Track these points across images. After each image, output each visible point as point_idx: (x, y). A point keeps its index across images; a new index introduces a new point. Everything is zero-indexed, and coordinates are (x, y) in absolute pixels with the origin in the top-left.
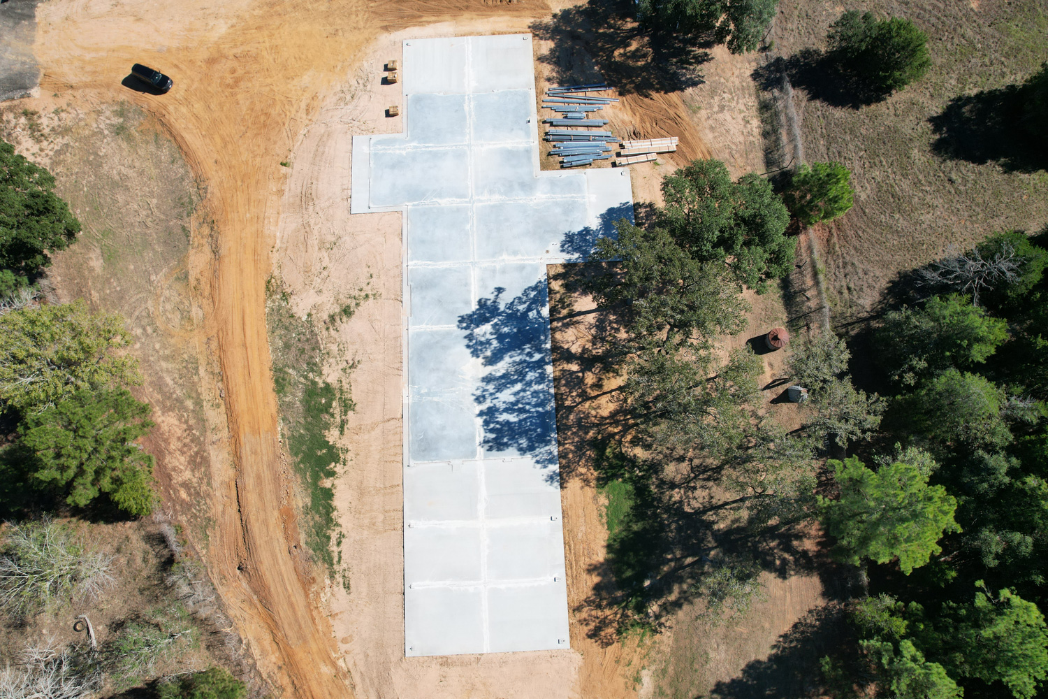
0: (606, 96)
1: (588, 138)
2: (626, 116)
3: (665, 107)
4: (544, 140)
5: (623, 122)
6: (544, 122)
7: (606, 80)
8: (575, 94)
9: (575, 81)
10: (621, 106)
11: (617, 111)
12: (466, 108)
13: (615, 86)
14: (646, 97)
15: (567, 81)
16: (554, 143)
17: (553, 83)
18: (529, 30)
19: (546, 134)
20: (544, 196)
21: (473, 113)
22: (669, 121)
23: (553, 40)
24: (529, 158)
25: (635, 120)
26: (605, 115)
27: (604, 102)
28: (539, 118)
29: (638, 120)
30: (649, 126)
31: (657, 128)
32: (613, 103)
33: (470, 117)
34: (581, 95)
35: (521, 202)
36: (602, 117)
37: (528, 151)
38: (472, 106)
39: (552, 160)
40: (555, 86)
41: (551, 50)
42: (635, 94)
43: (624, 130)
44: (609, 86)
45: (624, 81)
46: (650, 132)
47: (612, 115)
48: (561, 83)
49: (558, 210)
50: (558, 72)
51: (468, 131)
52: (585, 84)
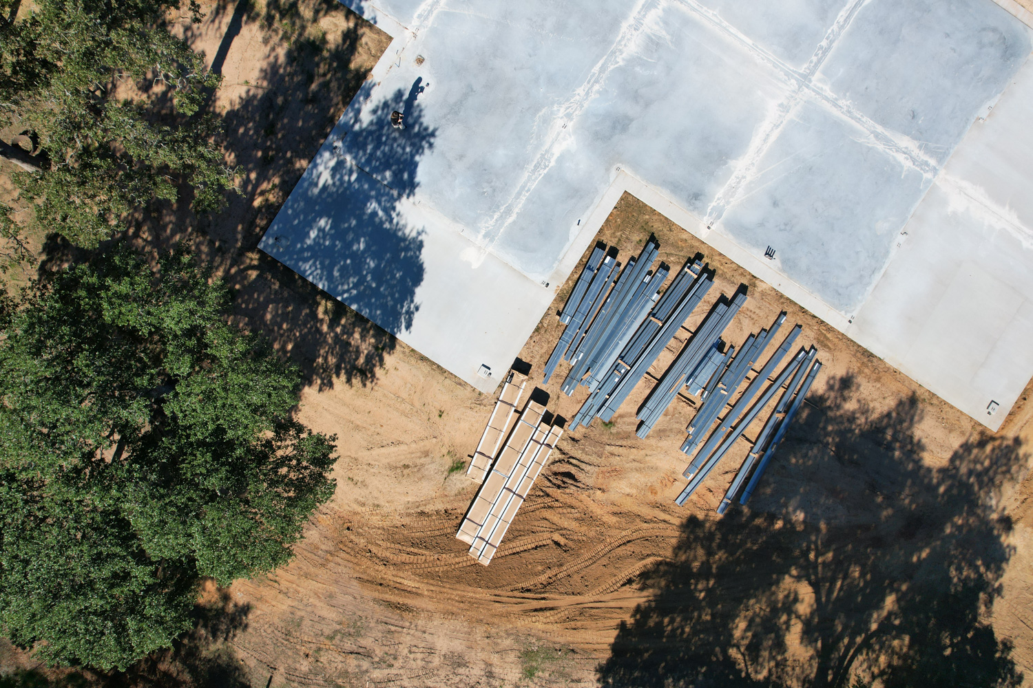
0: (708, 482)
1: (631, 358)
2: (624, 490)
3: (587, 598)
4: (699, 257)
5: (616, 472)
6: (743, 290)
7: (754, 515)
8: (765, 413)
9: (801, 441)
10: (659, 498)
11: (653, 479)
12: (905, 142)
13: (720, 523)
14: (644, 575)
15: (811, 423)
16: (672, 274)
17: (831, 388)
18: (1011, 434)
19: (710, 273)
20: (557, 151)
21: (880, 147)
22: (543, 578)
23: (942, 471)
24: (675, 187)
25: (601, 504)
26: (665, 444)
27: (699, 466)
28: (761, 287)
29: (597, 511)
30: (565, 523)
31: (545, 538)
32: (679, 486)
33: (877, 136)
34: (754, 428)
35: (581, 91)
36: (661, 433)
37: (695, 198)
38: (901, 158)
39: (636, 237)
40: (819, 385)
41: (920, 447)
42: (668, 554)
43: (593, 459)
44: (733, 511)
45: (720, 555)
46: (547, 514)
47: (653, 461)
48: (816, 403)
49: (500, 156)
50: (852, 418)
51: (842, 102)
52: (773, 458)
